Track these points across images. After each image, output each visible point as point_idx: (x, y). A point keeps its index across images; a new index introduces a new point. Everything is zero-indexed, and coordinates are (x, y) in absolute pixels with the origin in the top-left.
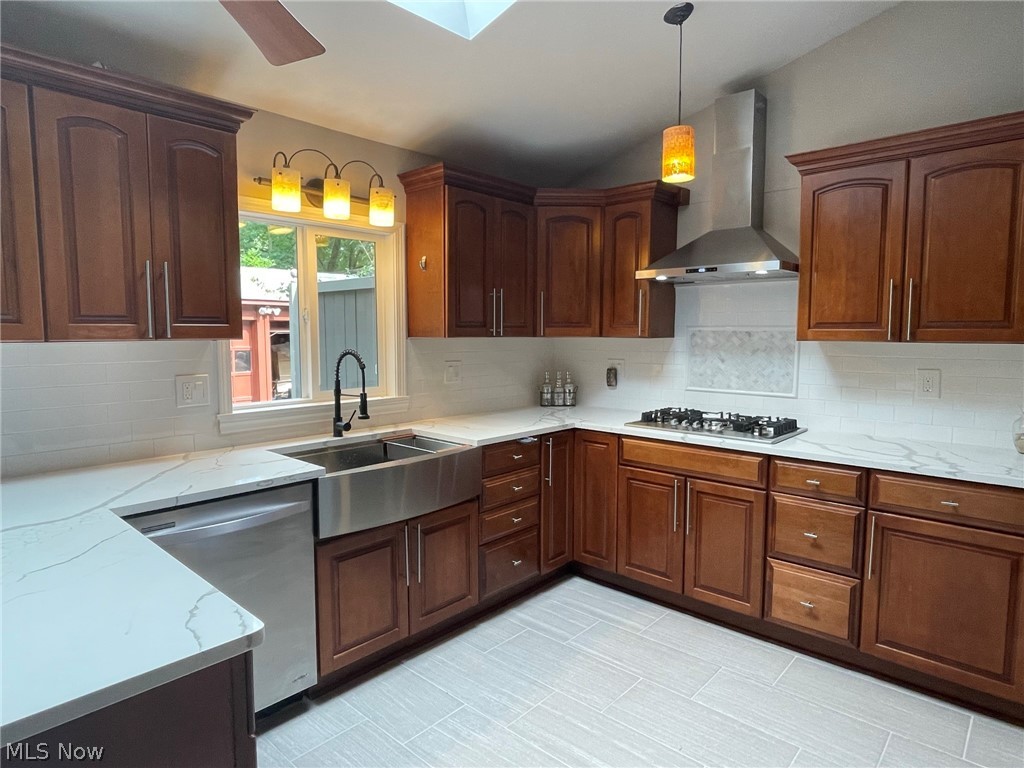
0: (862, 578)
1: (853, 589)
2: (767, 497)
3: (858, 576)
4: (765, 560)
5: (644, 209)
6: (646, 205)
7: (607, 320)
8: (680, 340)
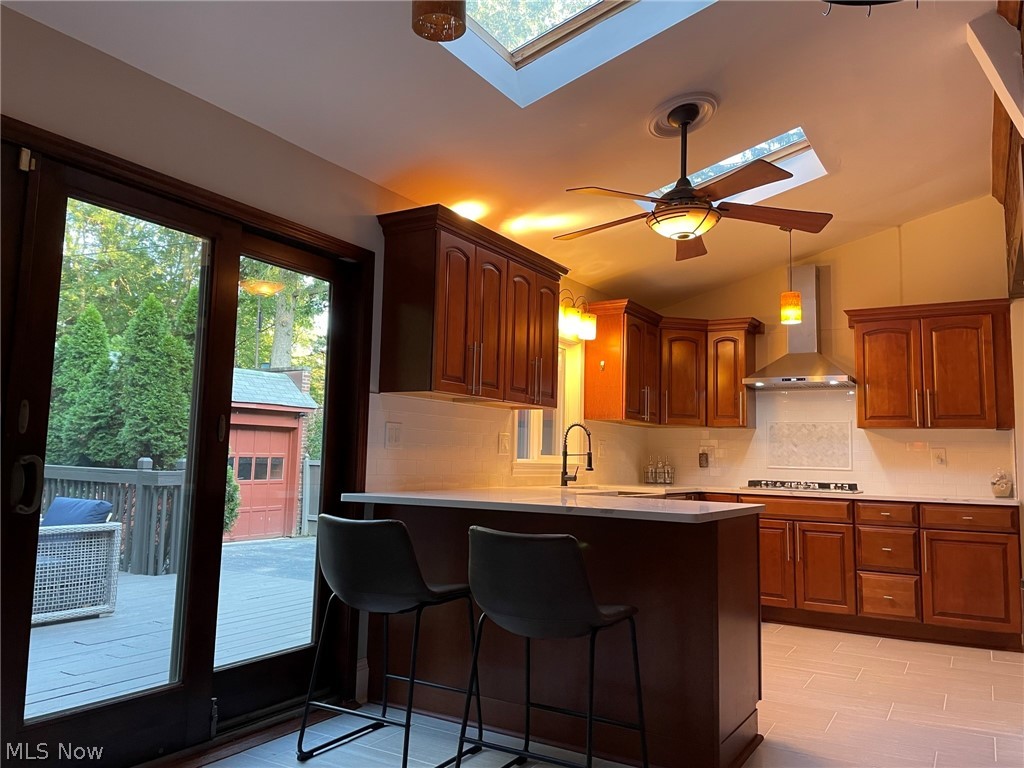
0: (921, 575)
1: (916, 582)
2: (854, 528)
3: (918, 573)
4: (856, 573)
5: (740, 336)
6: (742, 333)
7: (711, 414)
8: (761, 431)
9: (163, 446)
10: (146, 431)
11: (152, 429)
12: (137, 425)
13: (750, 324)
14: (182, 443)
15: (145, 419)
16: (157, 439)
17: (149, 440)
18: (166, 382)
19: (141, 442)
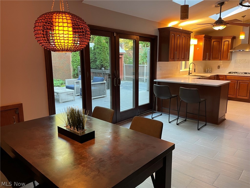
5: (230, 40)
6: (231, 39)
7: (221, 58)
8: (233, 61)
9: (105, 65)
10: (102, 62)
11: (103, 62)
12: (100, 61)
13: (233, 37)
14: (108, 65)
15: (101, 60)
16: (104, 64)
17: (103, 64)
18: (104, 52)
19: (101, 65)
